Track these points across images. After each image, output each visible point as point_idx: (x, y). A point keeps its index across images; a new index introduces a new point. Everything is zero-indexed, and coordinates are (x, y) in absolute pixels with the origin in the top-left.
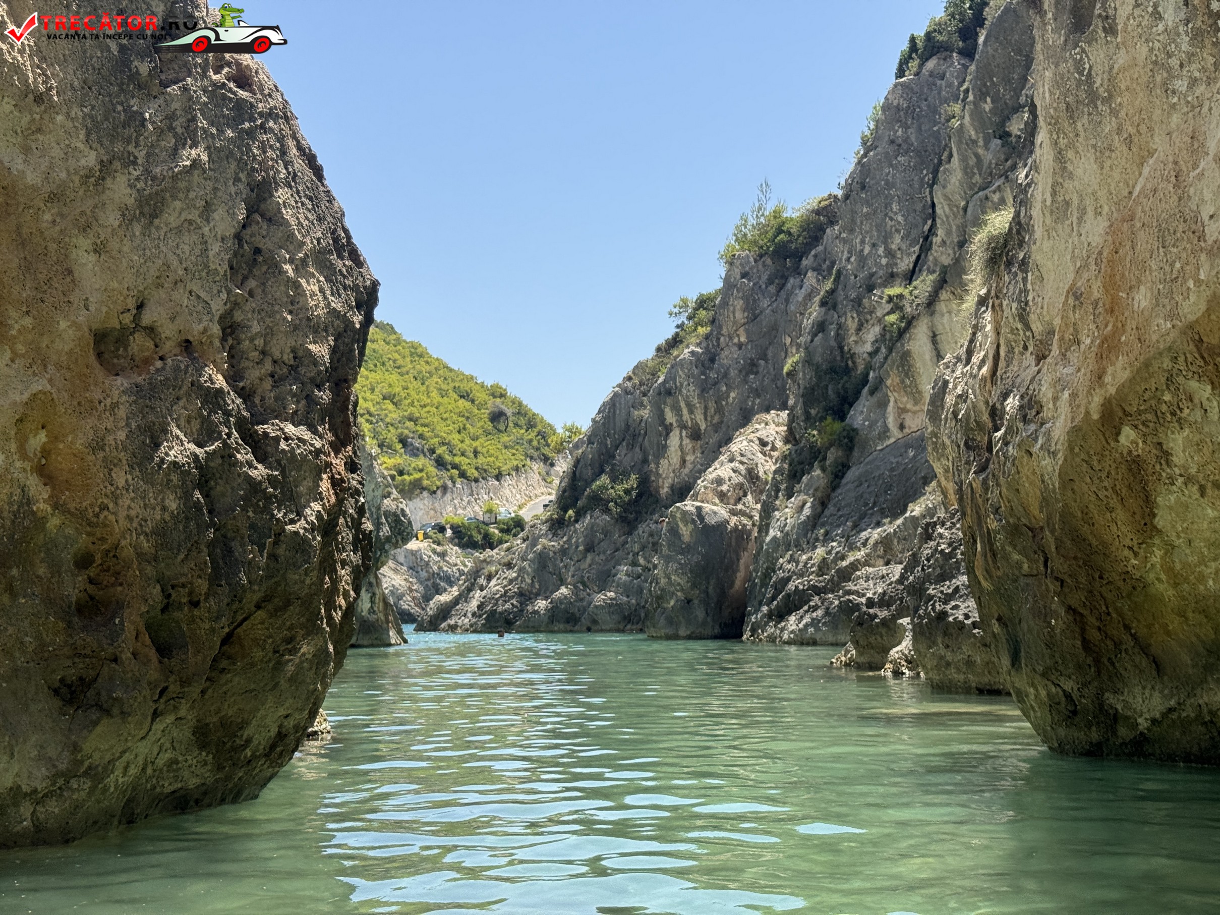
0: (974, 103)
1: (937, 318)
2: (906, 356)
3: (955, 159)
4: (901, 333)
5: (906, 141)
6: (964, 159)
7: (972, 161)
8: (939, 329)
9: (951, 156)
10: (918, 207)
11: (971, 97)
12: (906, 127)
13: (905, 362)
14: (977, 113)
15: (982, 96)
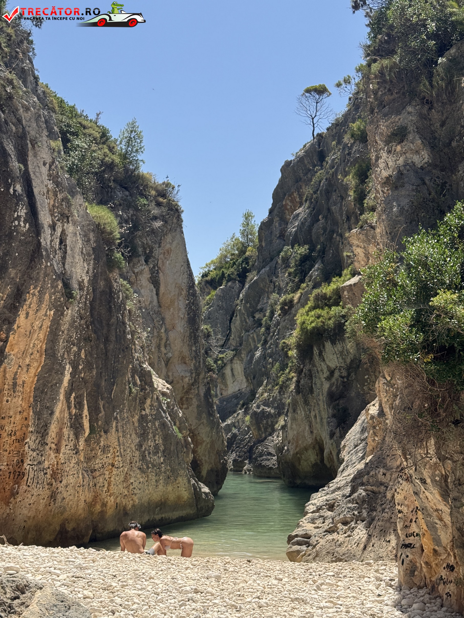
0: (245, 304)
1: (233, 364)
2: (223, 374)
3: (238, 317)
4: (222, 367)
5: (222, 306)
6: (241, 318)
7: (243, 319)
8: (234, 368)
9: (237, 316)
10: (226, 326)
11: (243, 302)
12: (223, 302)
13: (223, 376)
14: (245, 306)
15: (247, 302)
